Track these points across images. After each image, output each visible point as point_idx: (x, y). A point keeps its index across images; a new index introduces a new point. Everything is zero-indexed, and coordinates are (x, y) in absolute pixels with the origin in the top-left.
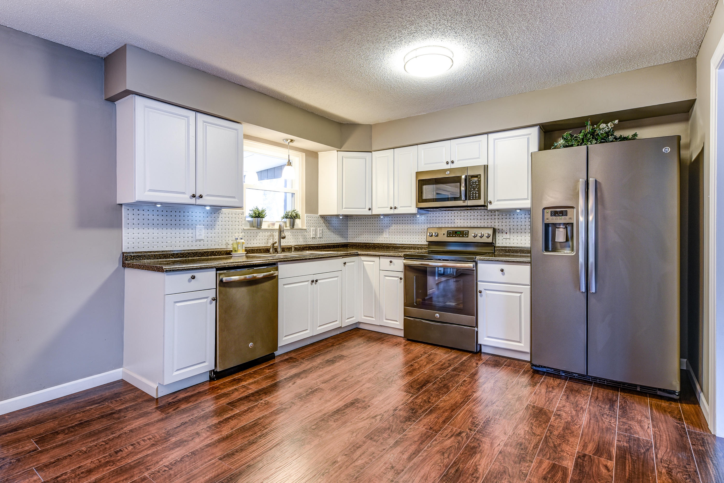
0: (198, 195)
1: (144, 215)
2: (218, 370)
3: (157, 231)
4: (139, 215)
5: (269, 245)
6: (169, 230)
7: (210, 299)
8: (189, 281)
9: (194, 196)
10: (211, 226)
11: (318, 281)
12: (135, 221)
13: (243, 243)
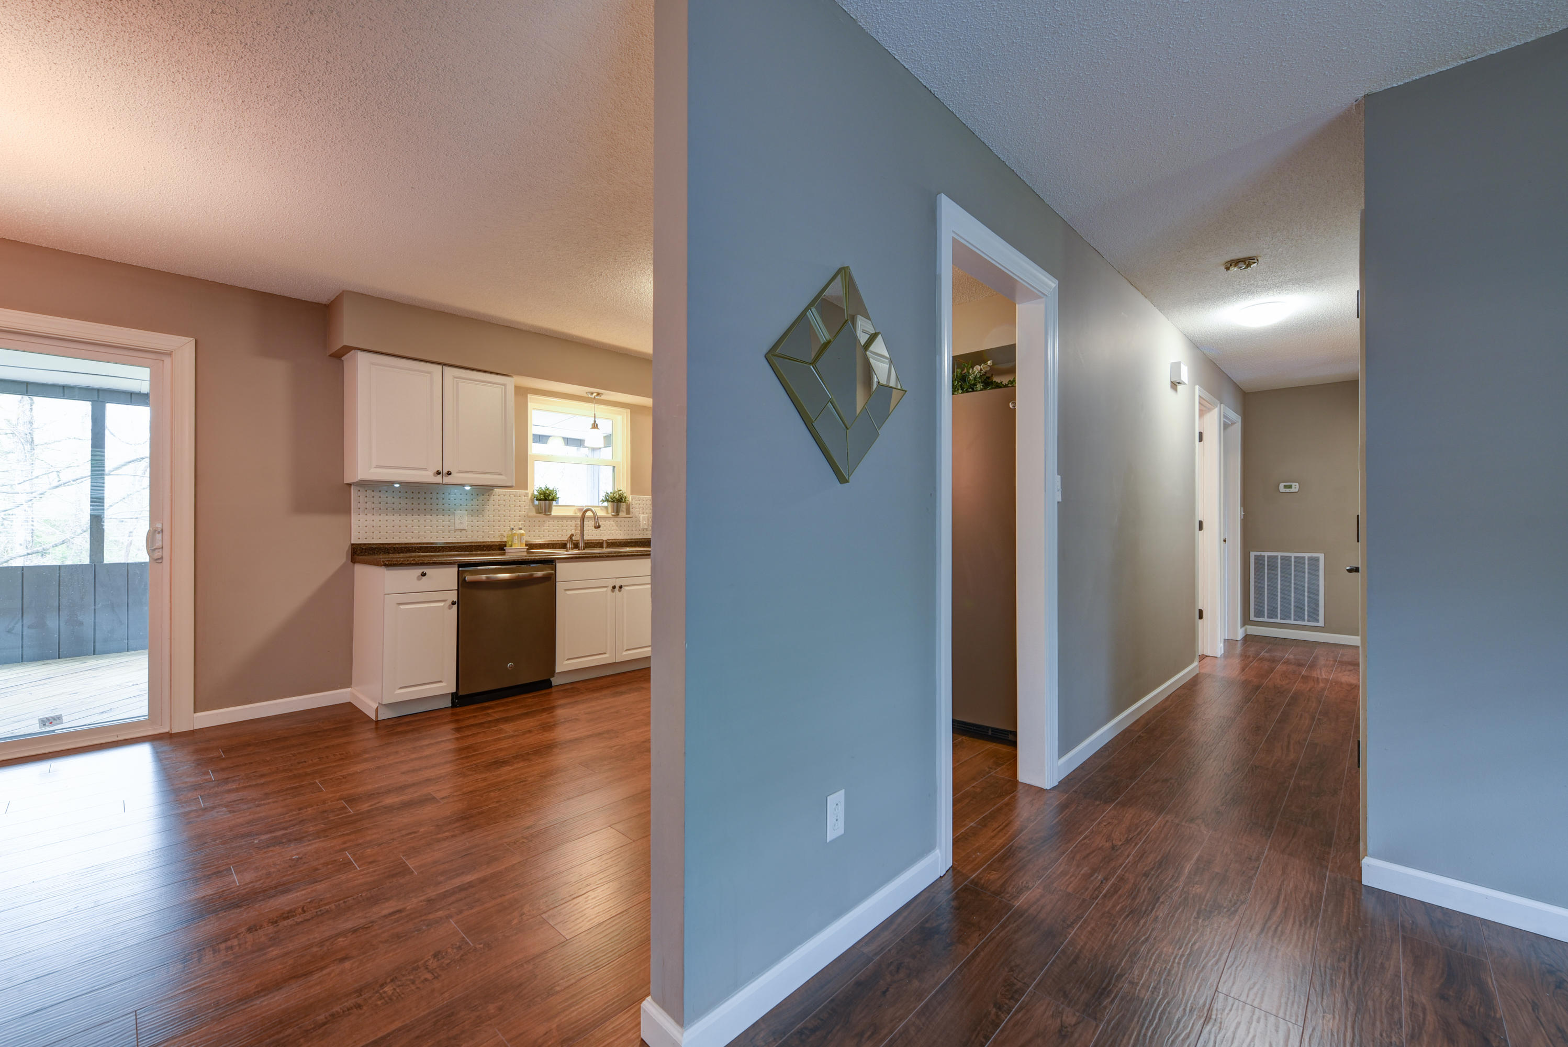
0: (445, 471)
1: (380, 497)
2: (460, 694)
3: (399, 518)
4: (373, 497)
5: (566, 538)
6: (416, 517)
7: (449, 602)
8: (419, 579)
9: (438, 473)
10: (478, 512)
11: (623, 588)
12: (369, 505)
13: (522, 534)
